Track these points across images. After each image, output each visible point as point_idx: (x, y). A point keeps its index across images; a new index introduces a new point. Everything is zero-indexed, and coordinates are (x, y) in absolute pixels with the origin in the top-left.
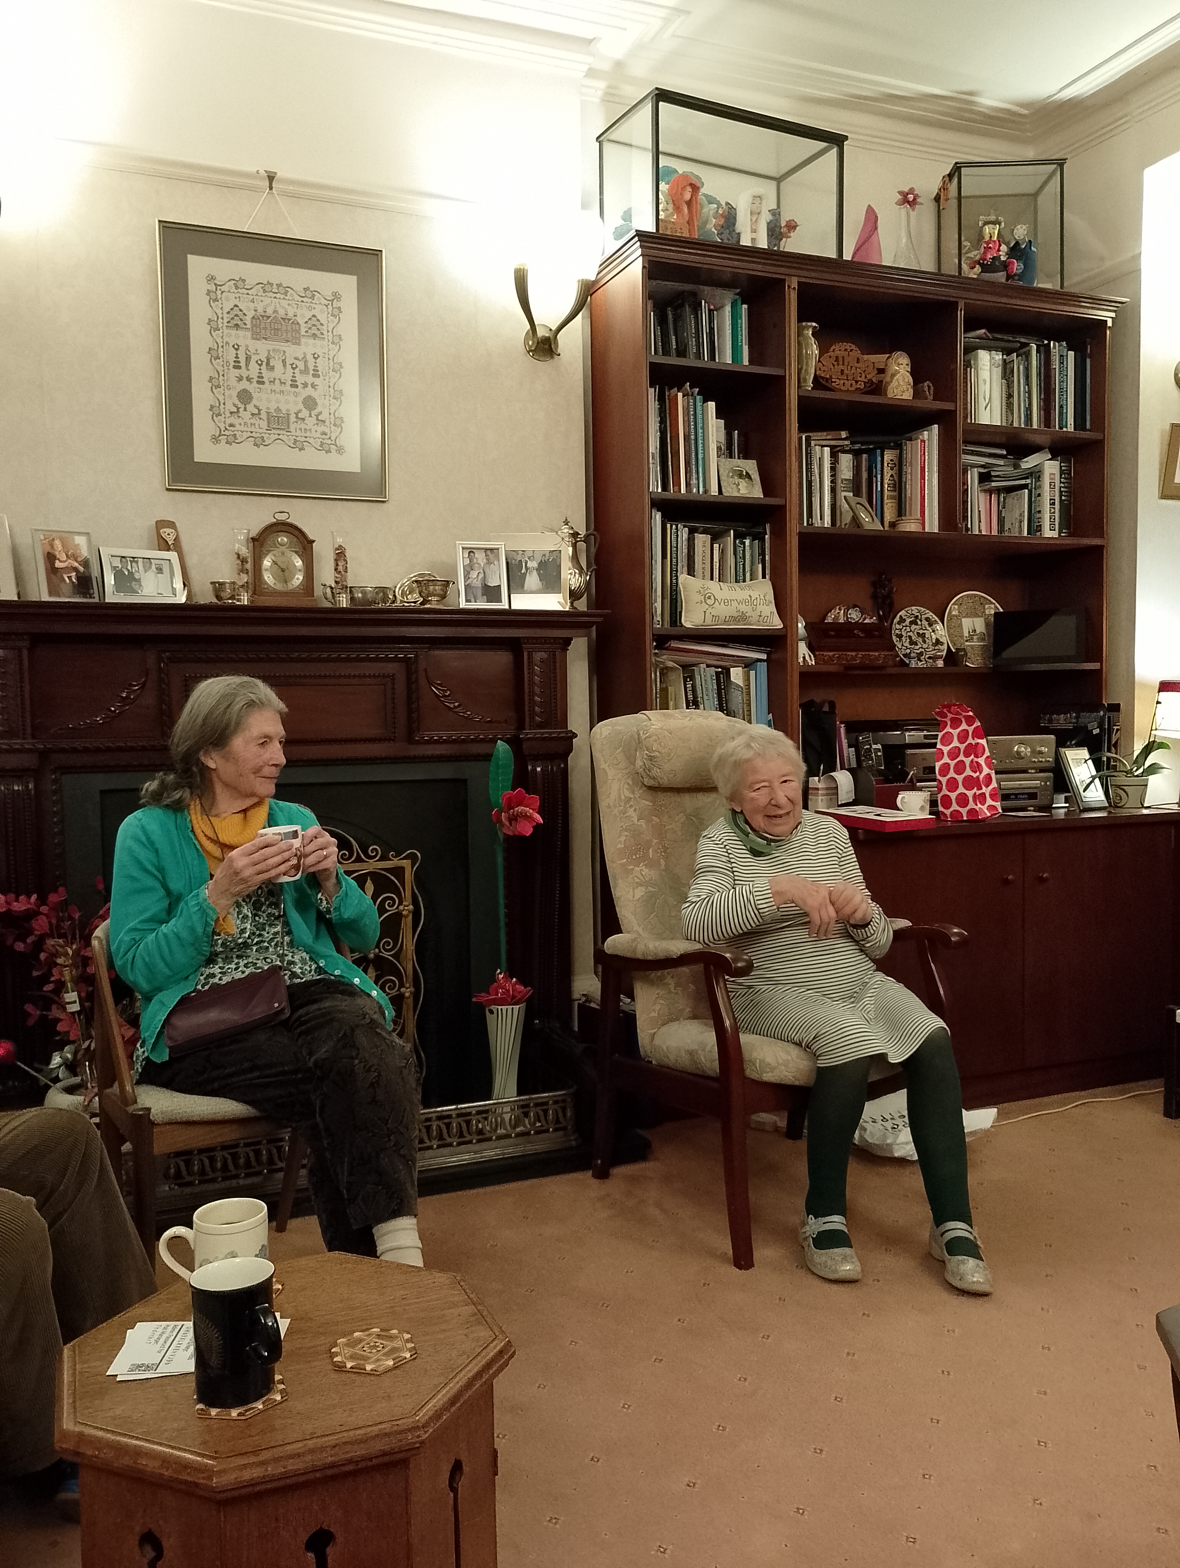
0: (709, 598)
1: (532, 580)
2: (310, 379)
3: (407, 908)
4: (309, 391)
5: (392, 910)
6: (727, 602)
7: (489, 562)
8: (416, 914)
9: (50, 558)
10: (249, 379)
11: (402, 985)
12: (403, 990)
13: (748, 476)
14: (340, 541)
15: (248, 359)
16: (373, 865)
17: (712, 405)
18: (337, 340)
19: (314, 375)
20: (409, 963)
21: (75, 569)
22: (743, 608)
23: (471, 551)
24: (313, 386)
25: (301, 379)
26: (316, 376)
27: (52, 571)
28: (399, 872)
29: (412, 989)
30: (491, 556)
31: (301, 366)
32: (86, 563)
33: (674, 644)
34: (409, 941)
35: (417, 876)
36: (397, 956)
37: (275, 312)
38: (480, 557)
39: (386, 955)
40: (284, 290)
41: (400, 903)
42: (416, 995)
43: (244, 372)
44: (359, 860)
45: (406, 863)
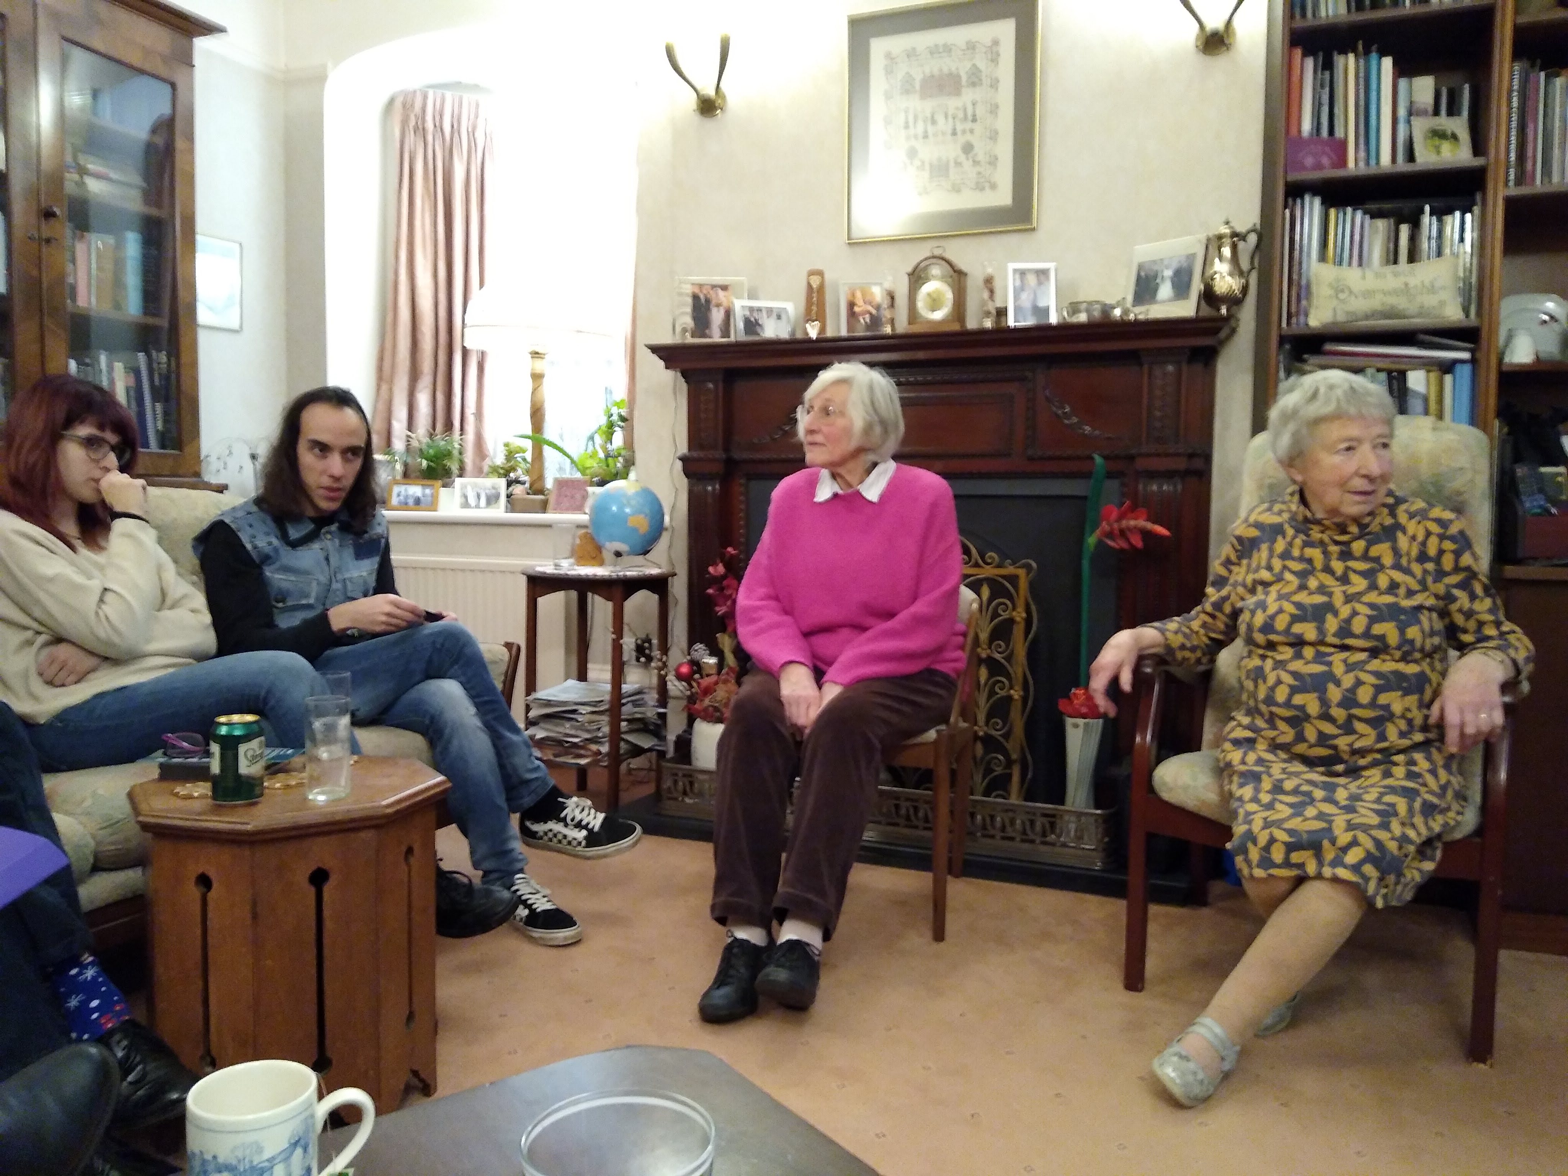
0: (1342, 291)
1: (1165, 291)
2: (969, 125)
3: (1019, 615)
4: (969, 137)
5: (1005, 615)
6: (1368, 294)
7: (1040, 283)
8: (1028, 622)
9: (851, 305)
10: (916, 137)
11: (1011, 688)
12: (1012, 692)
13: (1454, 137)
15: (916, 118)
16: (988, 572)
17: (1387, 63)
18: (994, 84)
19: (973, 121)
20: (1019, 666)
21: (871, 314)
22: (1392, 300)
23: (1022, 273)
24: (972, 131)
25: (959, 127)
26: (974, 120)
27: (852, 315)
28: (1013, 579)
29: (1021, 693)
30: (1042, 277)
31: (961, 115)
32: (878, 308)
34: (1020, 647)
35: (1032, 586)
36: (1009, 659)
37: (941, 70)
38: (1032, 280)
39: (997, 656)
40: (948, 49)
41: (1014, 609)
42: (1025, 699)
43: (912, 131)
44: (977, 565)
45: (1021, 572)
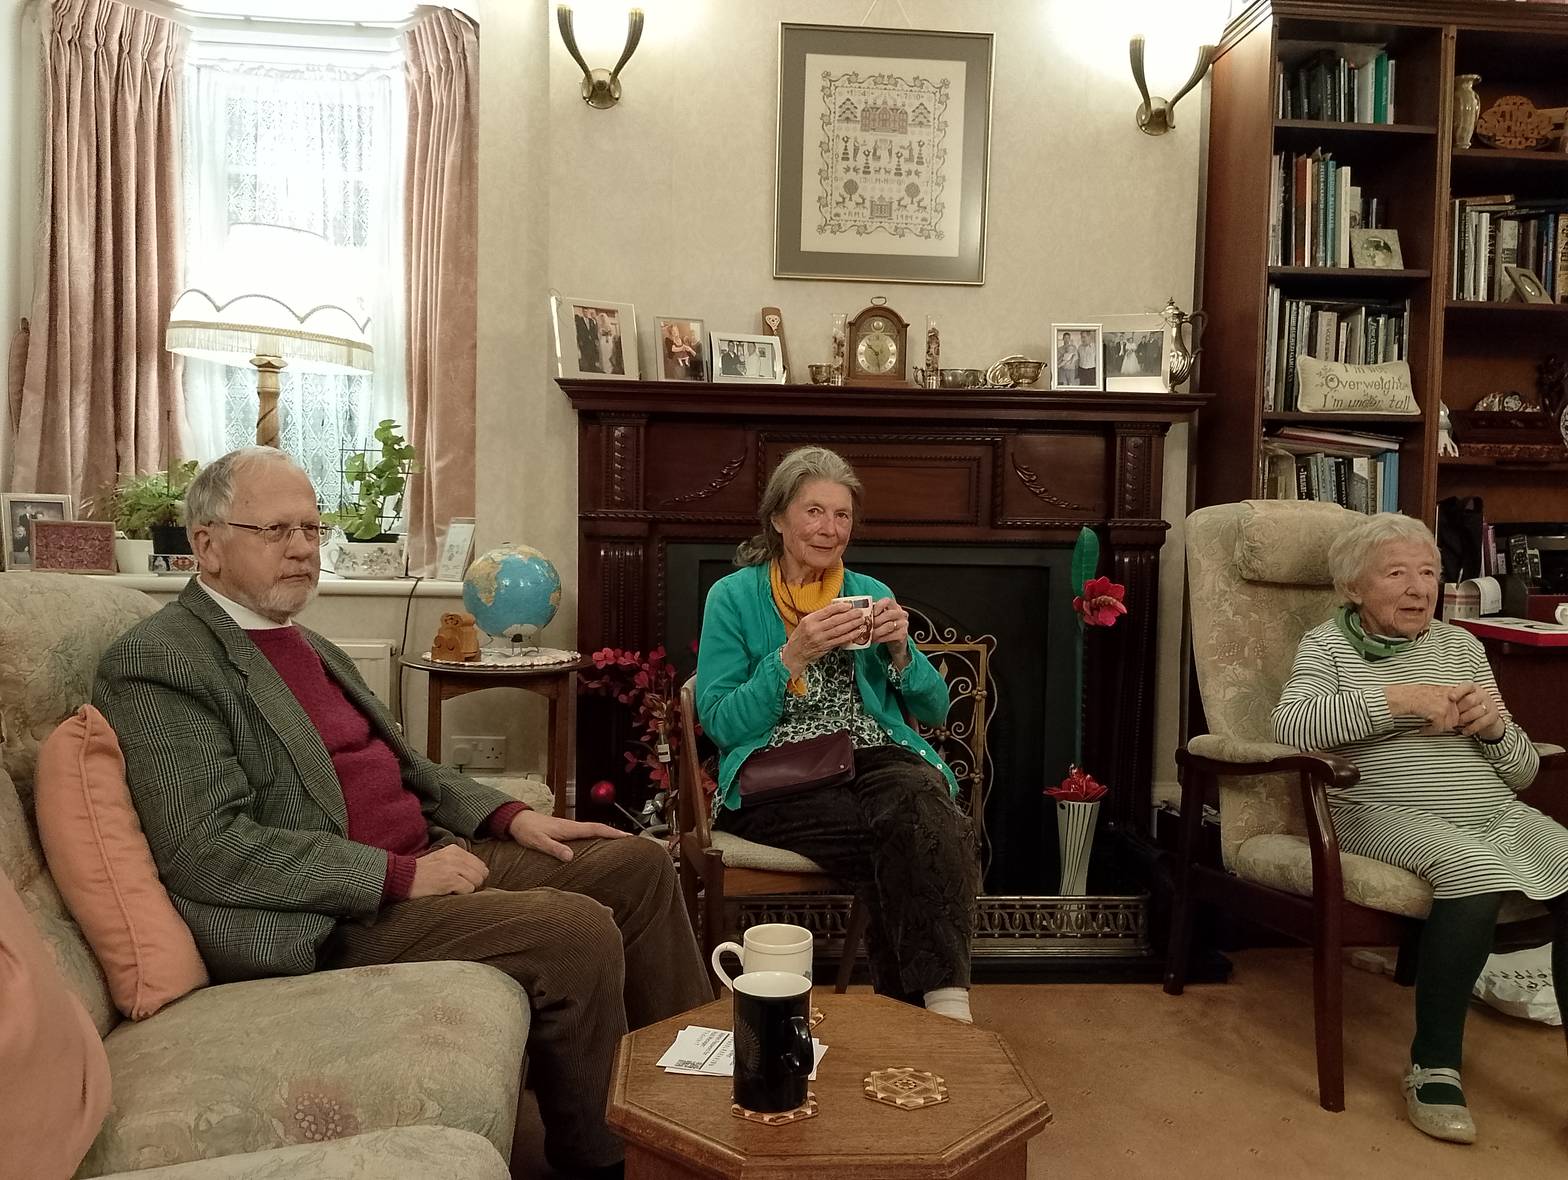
0: (1332, 380)
1: (1130, 363)
2: (913, 167)
3: (980, 693)
4: (913, 178)
5: (965, 694)
6: (1353, 385)
7: (1085, 344)
8: (989, 700)
9: (669, 343)
10: (856, 170)
11: (972, 770)
12: (972, 775)
13: (1387, 247)
14: (933, 324)
15: (856, 150)
16: (947, 648)
17: (1346, 171)
18: (943, 127)
19: (918, 163)
20: (980, 749)
21: (689, 353)
22: (1372, 391)
23: (1066, 333)
24: (917, 173)
25: (905, 167)
26: (920, 163)
27: (670, 355)
28: (974, 656)
29: (982, 776)
30: (1088, 338)
31: (906, 153)
32: (698, 348)
33: (1287, 431)
37: (885, 103)
38: (1076, 340)
39: (957, 738)
40: (893, 80)
41: (974, 688)
43: (851, 163)
44: (934, 641)
45: (982, 648)
